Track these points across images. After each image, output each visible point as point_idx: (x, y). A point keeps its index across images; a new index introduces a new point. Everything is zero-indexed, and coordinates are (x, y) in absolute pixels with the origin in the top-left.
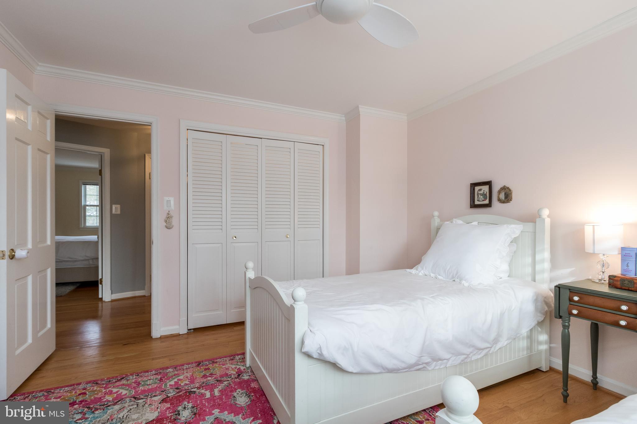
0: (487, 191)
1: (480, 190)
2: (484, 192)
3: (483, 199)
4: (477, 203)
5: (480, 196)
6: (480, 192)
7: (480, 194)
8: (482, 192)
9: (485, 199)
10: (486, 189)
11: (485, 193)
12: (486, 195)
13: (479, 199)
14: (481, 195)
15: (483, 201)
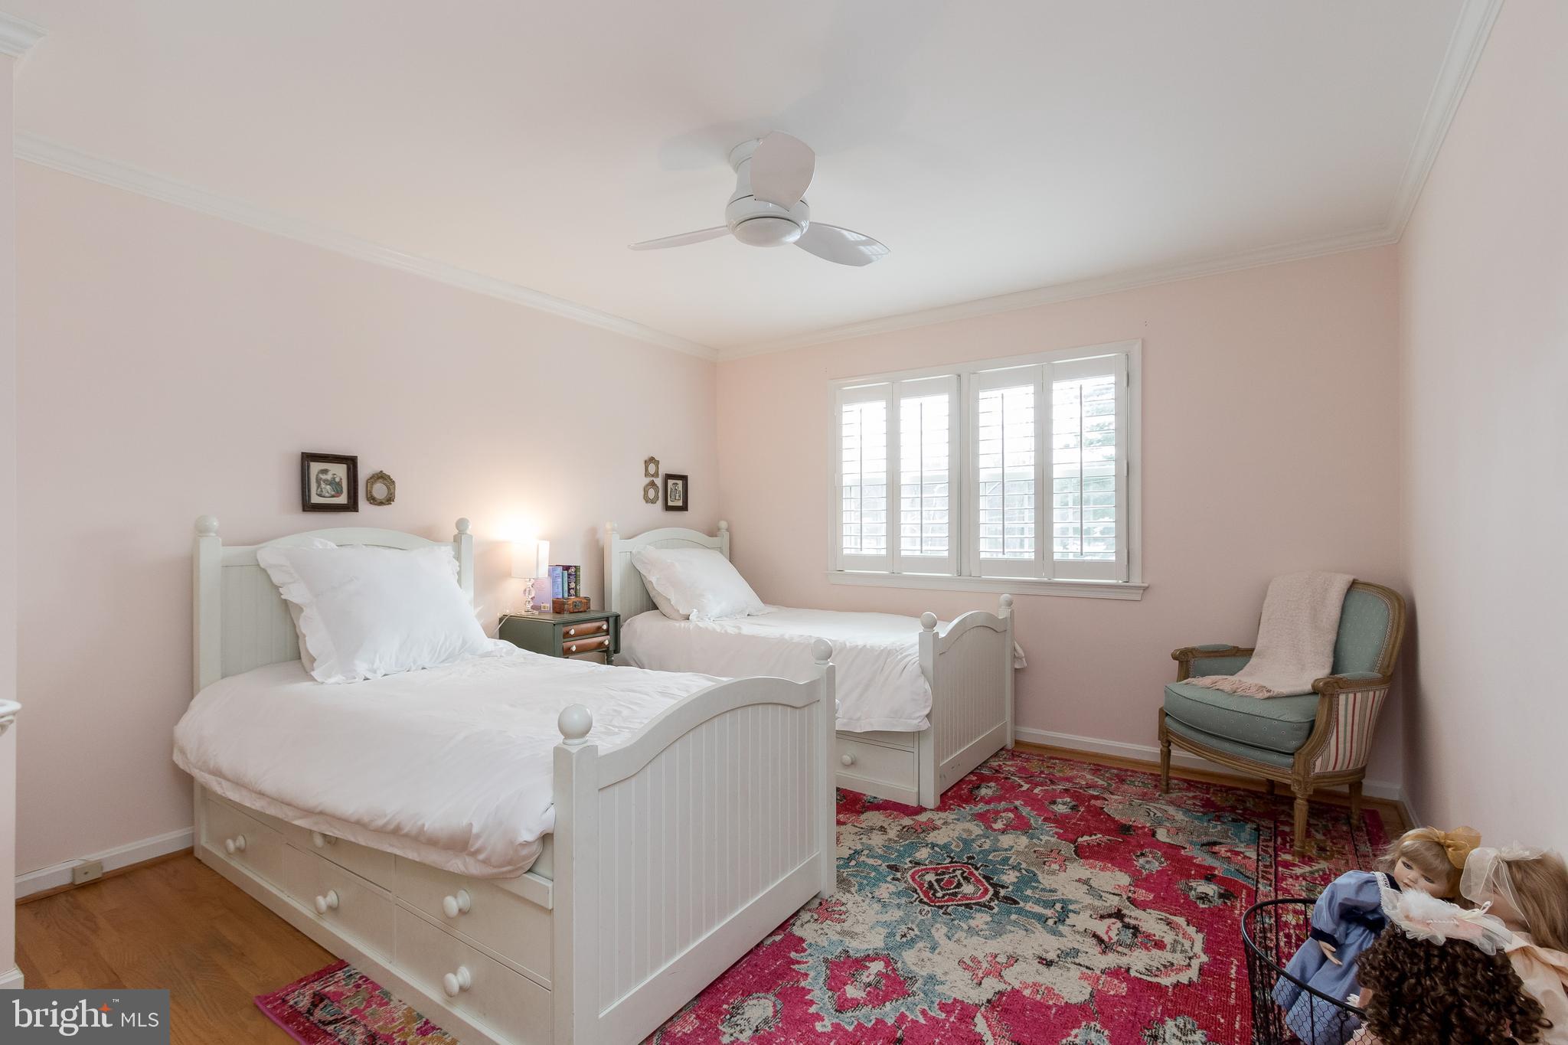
0: (341, 475)
1: (325, 471)
2: (334, 479)
3: (333, 493)
4: (315, 499)
5: (323, 486)
6: (323, 477)
7: (325, 481)
8: (329, 477)
9: (338, 493)
10: (340, 471)
11: (337, 480)
12: (339, 484)
13: (322, 491)
14: (327, 484)
15: (333, 496)
